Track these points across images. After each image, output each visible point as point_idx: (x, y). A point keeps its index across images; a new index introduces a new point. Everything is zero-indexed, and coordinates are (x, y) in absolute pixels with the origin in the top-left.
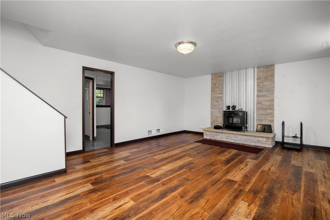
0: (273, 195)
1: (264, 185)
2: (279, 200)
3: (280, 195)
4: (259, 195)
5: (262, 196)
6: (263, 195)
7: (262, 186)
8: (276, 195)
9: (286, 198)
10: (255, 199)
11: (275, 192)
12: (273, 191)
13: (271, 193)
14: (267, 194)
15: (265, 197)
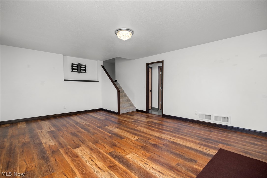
0: (41, 157)
1: (54, 160)
2: (35, 158)
3: (37, 161)
4: (50, 152)
5: (48, 152)
6: (48, 154)
7: (54, 158)
8: (40, 159)
9: (31, 162)
10: (50, 149)
11: (42, 161)
12: (44, 160)
13: (44, 158)
14: (46, 156)
15: (45, 153)
